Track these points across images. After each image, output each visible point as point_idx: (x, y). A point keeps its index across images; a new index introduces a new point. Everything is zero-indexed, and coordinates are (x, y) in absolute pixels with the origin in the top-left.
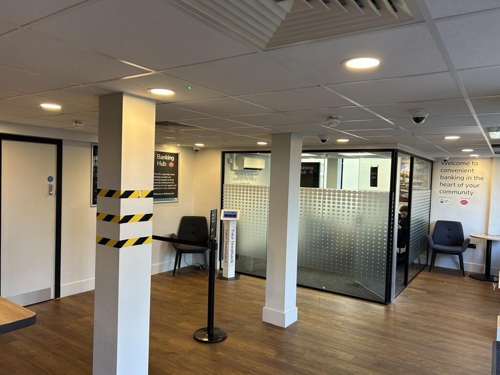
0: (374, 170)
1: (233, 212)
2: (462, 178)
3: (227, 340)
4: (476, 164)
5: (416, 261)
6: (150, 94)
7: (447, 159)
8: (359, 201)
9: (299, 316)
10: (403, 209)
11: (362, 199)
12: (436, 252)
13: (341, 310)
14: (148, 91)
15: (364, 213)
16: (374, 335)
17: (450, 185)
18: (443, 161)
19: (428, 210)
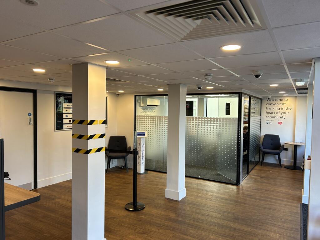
0: (228, 105)
1: (143, 133)
2: (279, 109)
3: (145, 209)
4: (287, 100)
5: (253, 160)
6: (105, 63)
7: (270, 97)
8: (220, 124)
9: (187, 194)
10: (245, 128)
11: (221, 123)
12: (265, 153)
13: (211, 189)
14: (104, 62)
15: (223, 131)
16: (231, 202)
17: (272, 113)
18: (268, 99)
19: (259, 128)
